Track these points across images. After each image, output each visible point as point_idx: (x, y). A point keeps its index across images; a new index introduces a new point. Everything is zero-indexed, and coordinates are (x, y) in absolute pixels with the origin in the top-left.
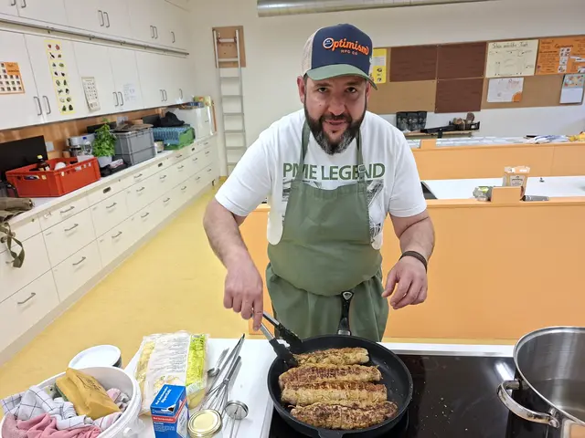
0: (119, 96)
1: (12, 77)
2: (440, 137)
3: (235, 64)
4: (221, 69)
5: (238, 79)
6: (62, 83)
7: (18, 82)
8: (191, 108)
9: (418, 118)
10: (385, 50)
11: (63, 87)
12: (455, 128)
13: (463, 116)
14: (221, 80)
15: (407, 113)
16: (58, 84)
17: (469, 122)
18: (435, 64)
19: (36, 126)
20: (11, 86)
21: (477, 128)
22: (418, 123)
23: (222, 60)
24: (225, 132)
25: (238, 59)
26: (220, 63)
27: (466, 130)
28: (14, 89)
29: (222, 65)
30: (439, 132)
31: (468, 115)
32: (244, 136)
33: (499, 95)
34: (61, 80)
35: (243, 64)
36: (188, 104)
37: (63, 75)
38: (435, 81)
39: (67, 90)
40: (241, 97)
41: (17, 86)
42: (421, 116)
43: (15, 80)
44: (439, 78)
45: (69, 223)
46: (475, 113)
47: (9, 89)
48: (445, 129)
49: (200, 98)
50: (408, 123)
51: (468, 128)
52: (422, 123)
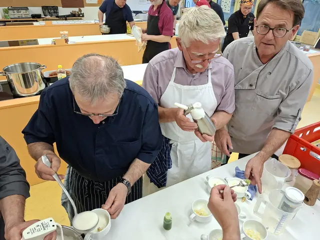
2: (66, 20)
9: (54, 10)
12: (73, 16)
13: (76, 9)
15: (47, 7)
17: (80, 13)
21: (83, 16)
22: (54, 12)
27: (78, 17)
30: (65, 18)
31: (79, 9)
42: (55, 9)
46: (81, 9)
48: (68, 16)
50: (49, 12)
51: (79, 16)
52: (57, 13)
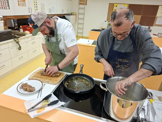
0: (50, 10)
1: (23, 2)
3: (84, 4)
4: (80, 5)
5: (84, 9)
6: (36, 5)
7: (25, 4)
8: (70, 15)
10: (127, 5)
11: (36, 6)
13: (147, 27)
14: (79, 8)
16: (35, 5)
18: (142, 11)
19: (28, 15)
20: (23, 4)
21: (150, 31)
23: (81, 3)
24: (78, 23)
25: (85, 3)
26: (80, 3)
28: (24, 5)
29: (80, 4)
31: (149, 27)
32: (83, 25)
33: (160, 22)
34: (36, 4)
35: (86, 4)
36: (69, 14)
37: (36, 3)
38: (141, 16)
39: (37, 7)
40: (84, 14)
41: (24, 4)
43: (24, 3)
44: (142, 15)
45: (33, 41)
47: (22, 5)
49: (73, 13)
